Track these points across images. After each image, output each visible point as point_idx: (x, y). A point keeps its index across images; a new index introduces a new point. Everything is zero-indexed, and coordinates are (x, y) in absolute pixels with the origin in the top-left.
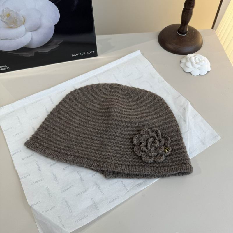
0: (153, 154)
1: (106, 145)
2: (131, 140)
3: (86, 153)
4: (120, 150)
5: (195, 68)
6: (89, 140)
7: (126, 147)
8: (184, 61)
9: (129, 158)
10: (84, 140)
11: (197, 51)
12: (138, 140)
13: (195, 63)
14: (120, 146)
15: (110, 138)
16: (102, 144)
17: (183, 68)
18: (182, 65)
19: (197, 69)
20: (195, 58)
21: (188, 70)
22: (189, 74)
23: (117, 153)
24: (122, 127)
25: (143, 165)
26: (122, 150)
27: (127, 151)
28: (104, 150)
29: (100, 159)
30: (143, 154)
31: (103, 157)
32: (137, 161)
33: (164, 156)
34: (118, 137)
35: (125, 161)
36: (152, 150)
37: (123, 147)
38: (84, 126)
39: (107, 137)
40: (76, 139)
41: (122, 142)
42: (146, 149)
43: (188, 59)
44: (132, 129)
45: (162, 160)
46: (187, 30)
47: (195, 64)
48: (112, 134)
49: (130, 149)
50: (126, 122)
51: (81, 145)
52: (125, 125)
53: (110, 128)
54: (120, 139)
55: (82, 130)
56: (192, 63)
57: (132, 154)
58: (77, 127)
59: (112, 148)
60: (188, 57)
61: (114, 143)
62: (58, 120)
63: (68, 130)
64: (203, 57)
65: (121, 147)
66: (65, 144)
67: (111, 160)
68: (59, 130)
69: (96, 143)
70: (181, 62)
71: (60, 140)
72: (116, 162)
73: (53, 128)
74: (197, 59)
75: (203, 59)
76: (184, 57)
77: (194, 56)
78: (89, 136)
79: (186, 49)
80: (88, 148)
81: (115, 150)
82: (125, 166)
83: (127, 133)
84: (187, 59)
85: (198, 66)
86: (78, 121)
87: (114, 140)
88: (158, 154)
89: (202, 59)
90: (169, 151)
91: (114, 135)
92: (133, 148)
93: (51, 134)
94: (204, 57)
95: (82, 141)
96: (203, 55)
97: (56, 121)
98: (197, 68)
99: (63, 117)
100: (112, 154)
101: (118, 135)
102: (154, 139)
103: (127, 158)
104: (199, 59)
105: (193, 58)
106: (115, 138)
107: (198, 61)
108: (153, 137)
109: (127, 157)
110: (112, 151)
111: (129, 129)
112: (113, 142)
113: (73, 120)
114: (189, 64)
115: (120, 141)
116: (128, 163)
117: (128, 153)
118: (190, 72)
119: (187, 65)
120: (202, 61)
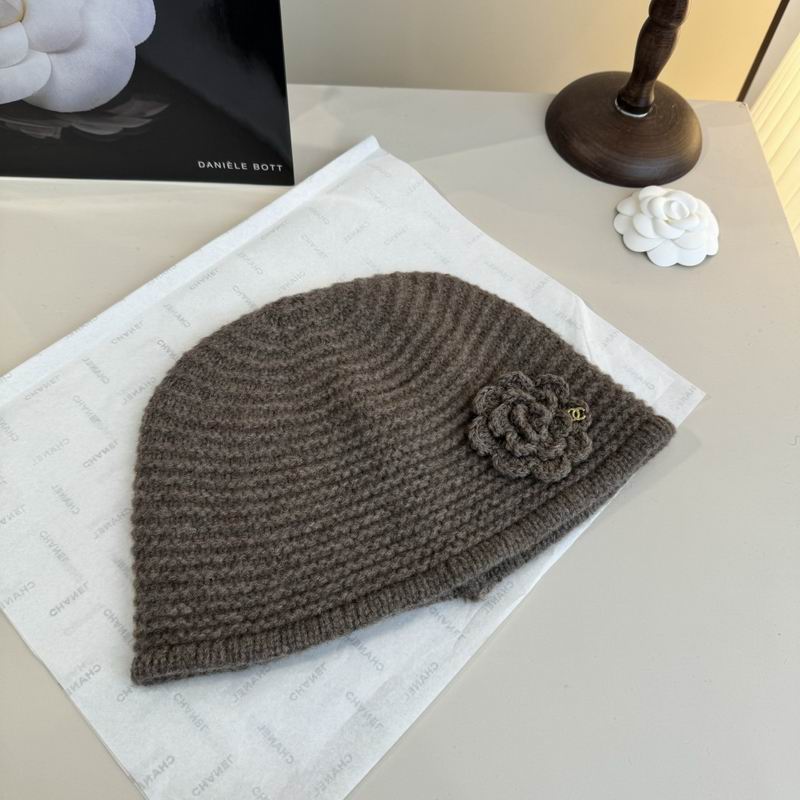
5: (663, 237)
8: (627, 209)
13: (667, 221)
17: (622, 236)
18: (620, 225)
19: (672, 244)
20: (670, 203)
21: (638, 246)
22: (643, 258)
43: (644, 206)
46: (652, 98)
47: (664, 223)
56: (654, 219)
60: (644, 199)
70: (617, 213)
74: (674, 206)
75: (694, 211)
77: (666, 196)
79: (641, 168)
84: (638, 203)
85: (675, 233)
96: (696, 196)
98: (673, 240)
104: (681, 210)
105: (660, 204)
107: (677, 216)
114: (644, 224)
118: (645, 253)
119: (638, 227)
120: (691, 215)
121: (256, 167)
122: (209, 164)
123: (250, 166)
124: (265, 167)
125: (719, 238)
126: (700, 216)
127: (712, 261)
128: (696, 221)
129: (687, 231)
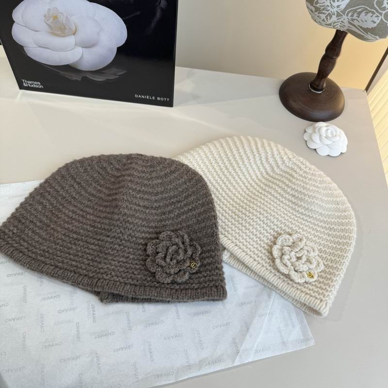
0: (172, 271)
1: (106, 254)
3: (74, 263)
4: (126, 262)
6: (82, 244)
7: (136, 258)
8: (310, 130)
9: (138, 274)
10: (75, 244)
11: (333, 119)
12: (154, 248)
13: (326, 137)
14: (128, 255)
15: (113, 242)
16: (100, 251)
17: (306, 141)
18: (306, 137)
19: (327, 147)
20: (327, 130)
22: (314, 151)
23: (121, 266)
24: (134, 226)
25: (157, 285)
27: (136, 264)
28: (103, 261)
29: (93, 274)
30: (158, 269)
31: (98, 271)
32: (149, 279)
33: (187, 273)
35: (131, 277)
36: (172, 264)
37: (131, 257)
38: (79, 221)
39: (109, 239)
40: (64, 241)
41: (131, 250)
42: (163, 263)
43: (317, 130)
45: (184, 280)
47: (324, 138)
48: (117, 236)
49: (141, 262)
51: (68, 251)
54: (128, 244)
55: (74, 228)
56: (320, 136)
57: (143, 268)
58: (68, 223)
60: (317, 127)
61: (118, 250)
62: (40, 208)
63: (52, 226)
64: (339, 130)
66: (45, 248)
67: (109, 276)
68: (38, 224)
69: (92, 249)
70: (305, 132)
71: (38, 240)
72: (117, 279)
73: (31, 219)
74: (329, 131)
75: (338, 133)
76: (312, 125)
77: (327, 126)
78: (83, 238)
80: (78, 256)
81: (119, 262)
82: (130, 286)
83: (141, 236)
84: (314, 128)
85: (328, 142)
86: (70, 213)
87: (120, 245)
88: (180, 270)
89: (336, 132)
90: (196, 267)
91: (120, 237)
92: (145, 260)
93: (26, 229)
94: (341, 130)
95: (71, 244)
97: (36, 210)
98: (327, 145)
99: (48, 204)
100: (113, 267)
102: (177, 248)
103: (135, 275)
104: (332, 133)
105: (324, 130)
106: (120, 243)
107: (330, 135)
108: (177, 244)
109: (135, 273)
110: (113, 263)
112: (117, 249)
113: (64, 210)
114: (316, 137)
115: (129, 248)
116: (135, 281)
117: (138, 267)
118: (315, 149)
119: (313, 138)
120: (336, 135)
121: (159, 99)
122: (140, 96)
123: (156, 98)
124: (162, 99)
125: (347, 146)
126: (340, 136)
127: (343, 155)
128: (338, 138)
129: (334, 142)
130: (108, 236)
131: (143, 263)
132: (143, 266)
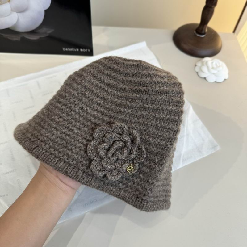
2: (93, 126)
4: (69, 135)
14: (72, 128)
15: (62, 109)
23: (62, 138)
26: (73, 136)
30: (96, 158)
34: (76, 113)
37: (76, 131)
39: (60, 106)
41: (78, 124)
44: (102, 110)
47: (211, 69)
49: (84, 140)
50: (98, 96)
52: (95, 101)
53: (71, 94)
54: (77, 116)
59: (58, 128)
60: (204, 61)
61: (65, 120)
65: (72, 130)
72: (53, 152)
87: (68, 115)
91: (71, 107)
101: (77, 111)
106: (70, 113)
109: (74, 150)
111: (99, 107)
112: (64, 118)
115: (76, 121)
130: (60, 103)
131: (85, 143)
132: (84, 145)
